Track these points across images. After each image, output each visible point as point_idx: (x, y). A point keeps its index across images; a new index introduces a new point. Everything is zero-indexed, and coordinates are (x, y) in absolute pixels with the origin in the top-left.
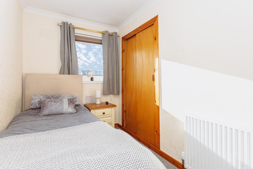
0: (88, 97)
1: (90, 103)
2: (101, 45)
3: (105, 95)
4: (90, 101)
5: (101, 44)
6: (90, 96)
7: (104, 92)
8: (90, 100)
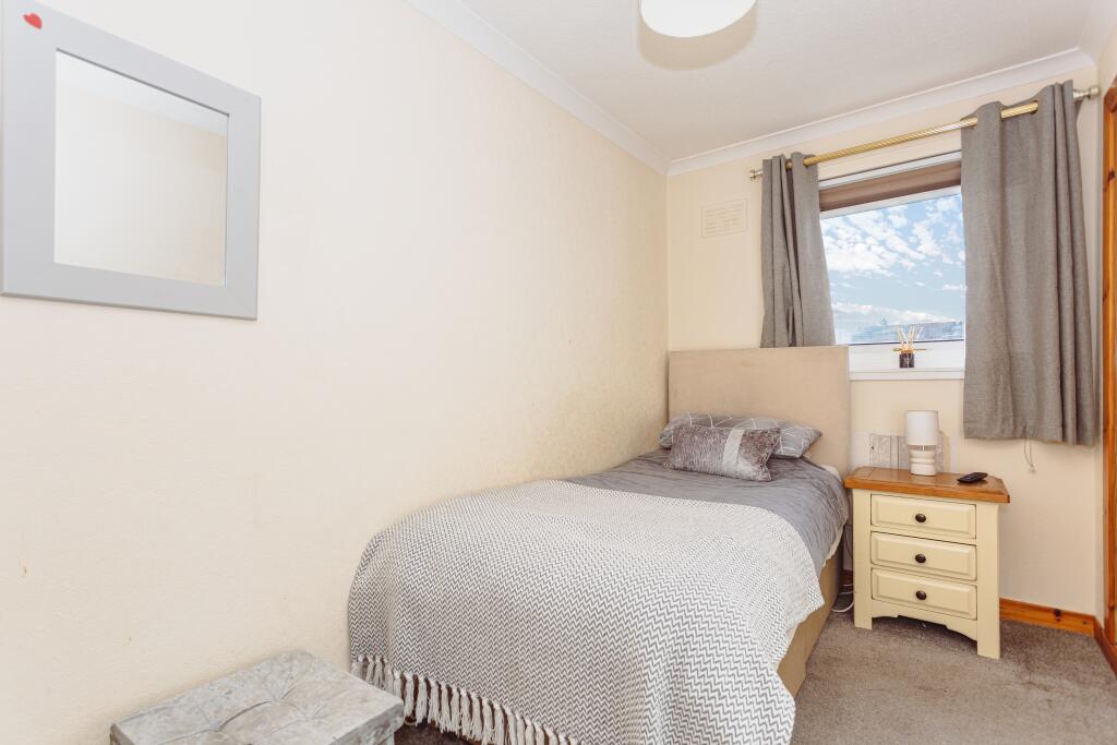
0: (884, 439)
1: (895, 466)
2: (957, 189)
3: (975, 437)
4: (895, 458)
5: (957, 182)
6: (896, 434)
7: (971, 426)
8: (895, 452)
